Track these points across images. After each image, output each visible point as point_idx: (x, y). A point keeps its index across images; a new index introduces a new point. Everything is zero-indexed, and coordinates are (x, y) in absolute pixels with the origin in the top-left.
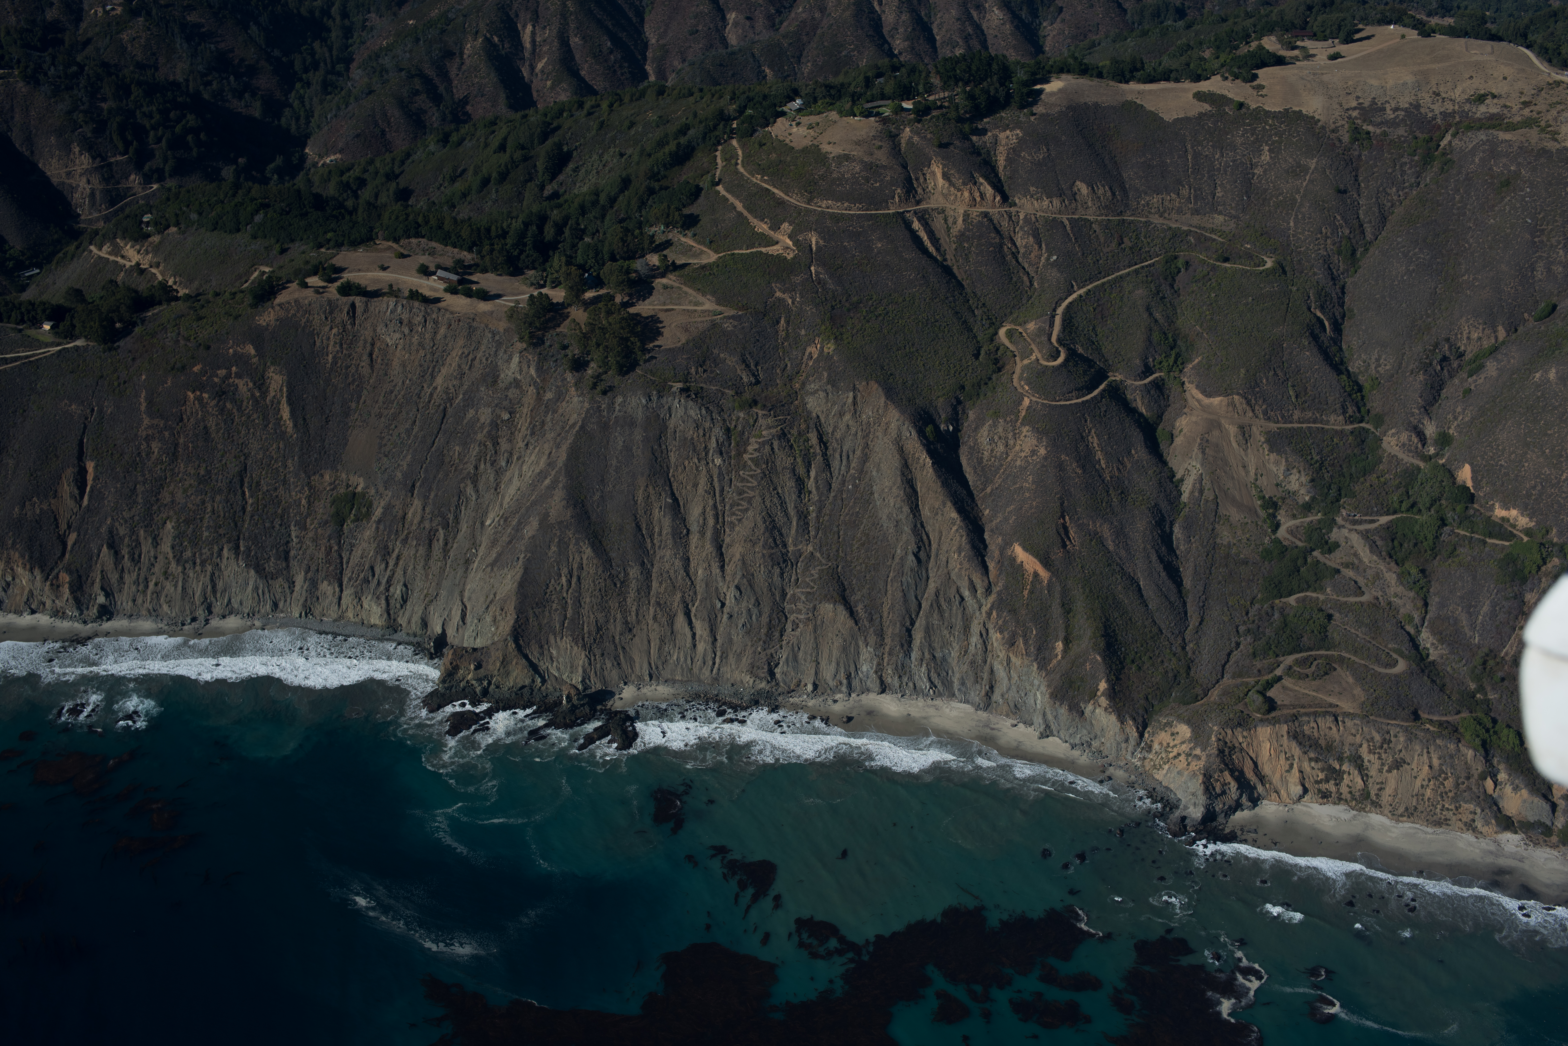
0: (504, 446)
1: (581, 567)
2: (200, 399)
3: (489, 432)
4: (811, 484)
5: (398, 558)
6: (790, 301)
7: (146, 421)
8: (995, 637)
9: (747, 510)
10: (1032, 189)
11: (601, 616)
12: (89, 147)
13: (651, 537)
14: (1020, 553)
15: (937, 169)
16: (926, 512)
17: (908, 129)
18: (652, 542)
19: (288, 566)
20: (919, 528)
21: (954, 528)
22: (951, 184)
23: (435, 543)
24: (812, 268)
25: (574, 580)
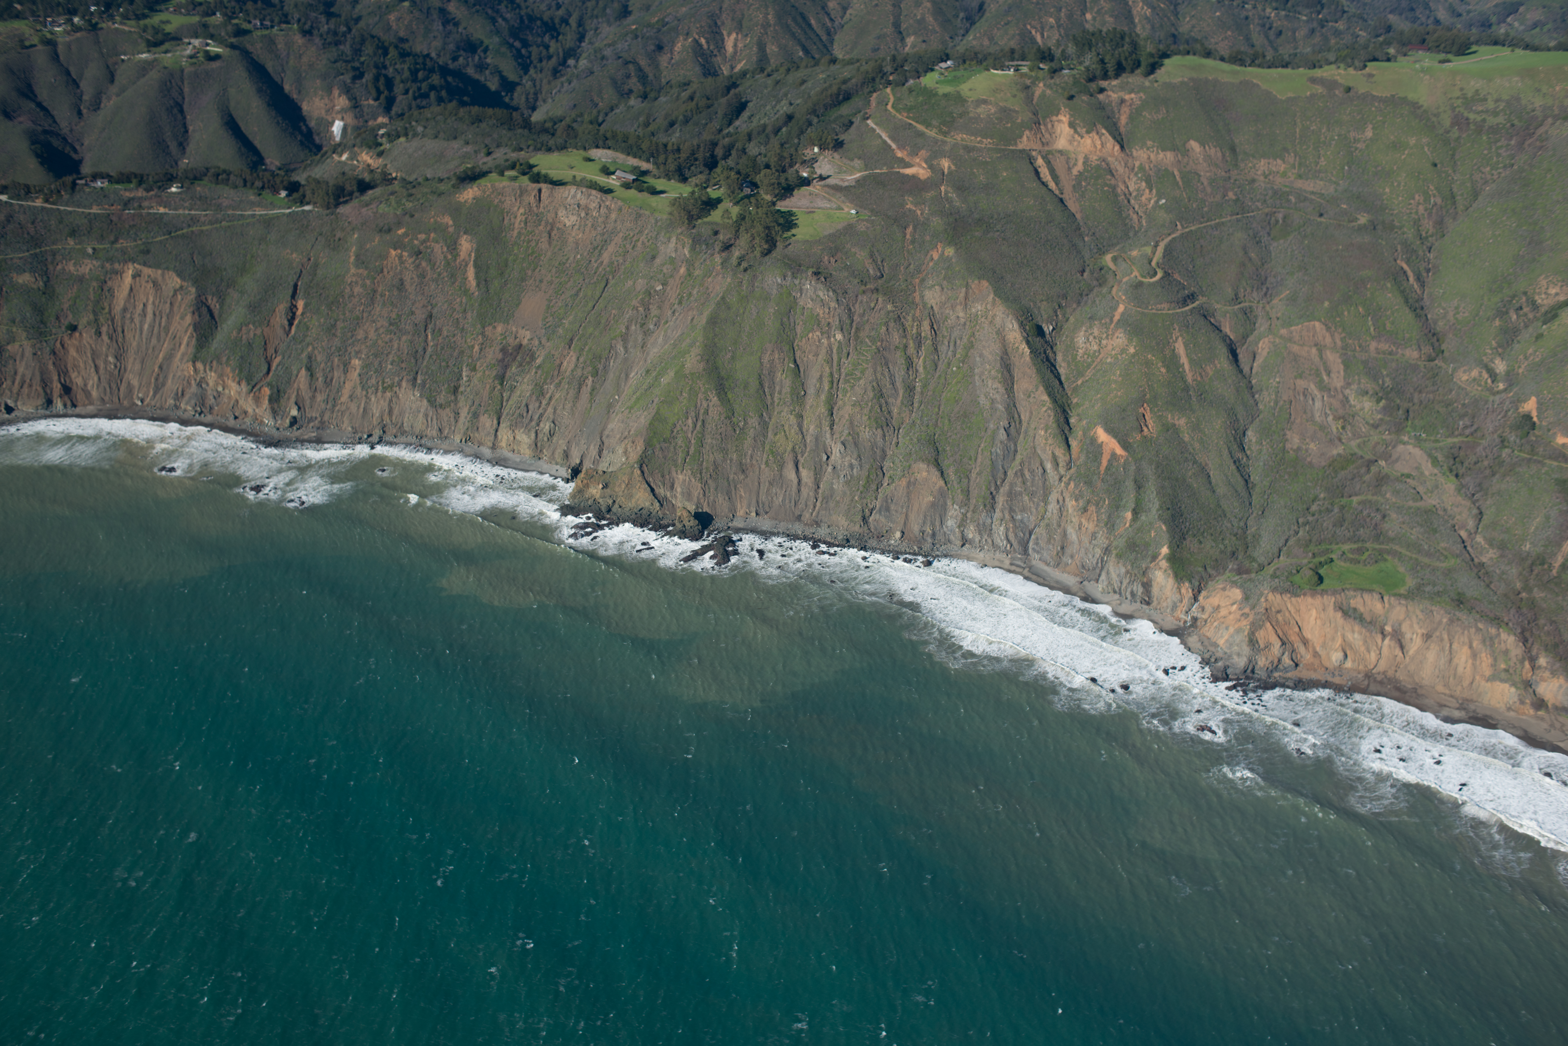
0: (654, 311)
1: (707, 412)
2: (400, 257)
3: (642, 300)
4: (920, 364)
5: (551, 399)
6: (919, 212)
7: (353, 270)
8: (1071, 504)
9: (860, 378)
10: (1149, 143)
11: (719, 457)
12: (347, 91)
13: (772, 395)
14: (1102, 435)
15: (1064, 118)
16: (1020, 395)
17: (1041, 85)
18: (772, 399)
19: (456, 399)
20: (1012, 407)
21: (1044, 409)
22: (1076, 131)
23: (584, 388)
24: (943, 188)
25: (699, 424)
